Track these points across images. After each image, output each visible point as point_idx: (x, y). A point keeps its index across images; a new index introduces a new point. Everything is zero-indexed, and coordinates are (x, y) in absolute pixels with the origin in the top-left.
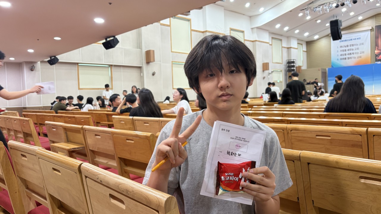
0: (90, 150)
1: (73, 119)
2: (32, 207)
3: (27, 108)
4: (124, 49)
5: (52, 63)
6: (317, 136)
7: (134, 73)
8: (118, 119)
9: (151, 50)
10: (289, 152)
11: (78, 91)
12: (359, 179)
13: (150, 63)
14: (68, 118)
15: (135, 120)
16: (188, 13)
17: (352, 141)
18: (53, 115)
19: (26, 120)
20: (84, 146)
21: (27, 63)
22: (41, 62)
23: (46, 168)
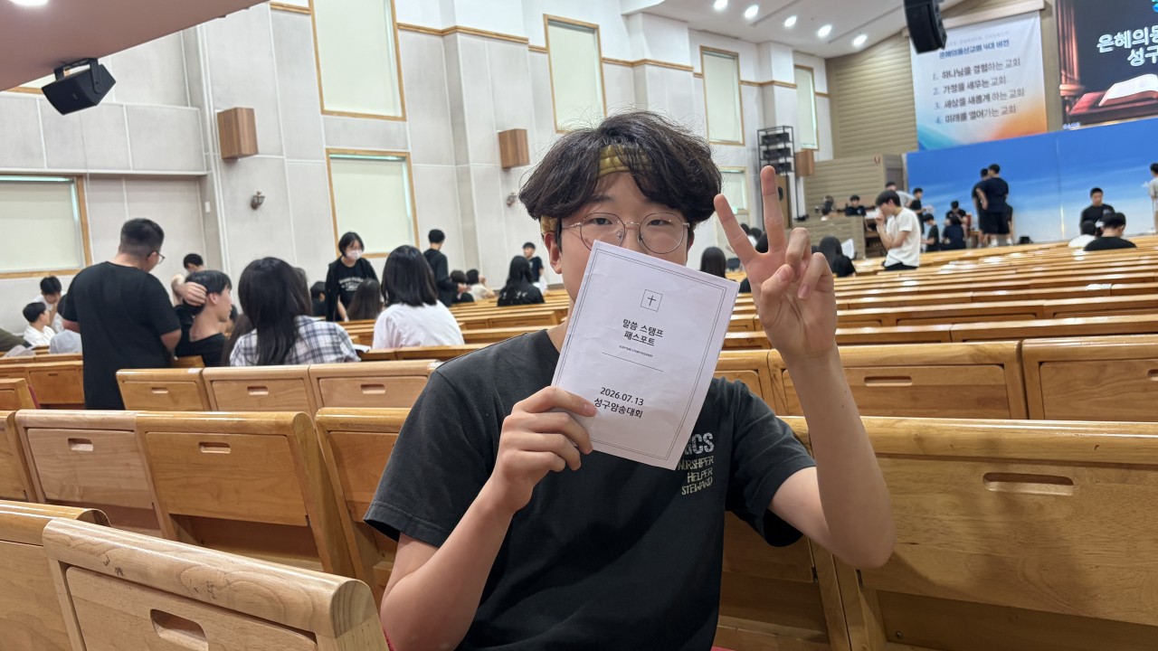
4: (127, 106)
9: (241, 109)
12: (984, 482)
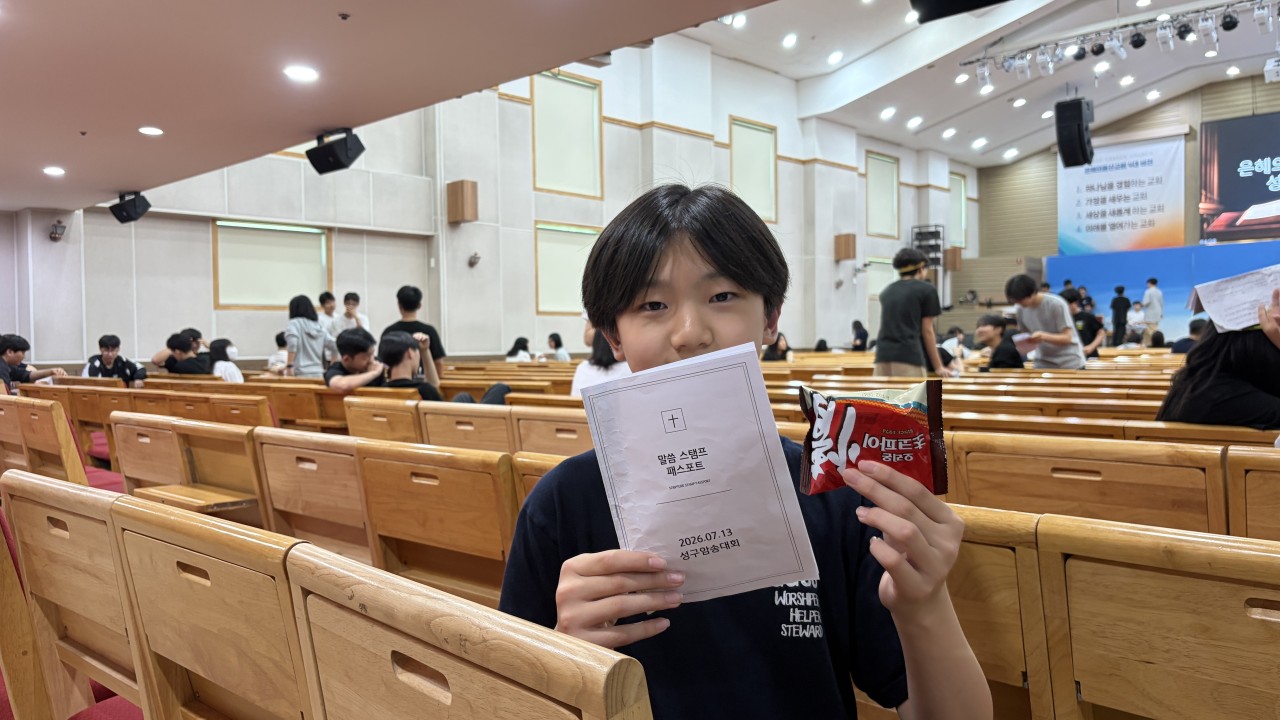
0: (275, 510)
4: (373, 174)
5: (125, 214)
6: (1055, 470)
7: (408, 258)
8: (364, 410)
9: (467, 182)
10: (997, 519)
11: (214, 313)
12: (1245, 607)
13: (462, 225)
14: (182, 403)
15: (425, 414)
16: (605, 60)
17: (1175, 488)
19: (43, 408)
20: (257, 496)
21: (39, 213)
22: (87, 211)
23: (152, 562)
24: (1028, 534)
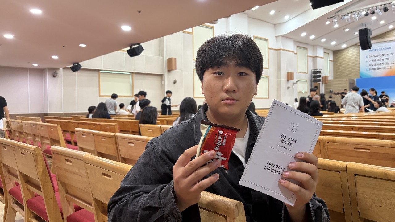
0: (121, 157)
1: (99, 127)
2: (70, 211)
3: (48, 115)
5: (74, 69)
6: (355, 148)
7: (155, 81)
8: (145, 128)
10: (335, 163)
11: (99, 98)
13: (172, 71)
14: (92, 125)
18: (77, 122)
19: (55, 127)
21: (50, 69)
22: (64, 68)
23: (94, 172)
24: (344, 168)
